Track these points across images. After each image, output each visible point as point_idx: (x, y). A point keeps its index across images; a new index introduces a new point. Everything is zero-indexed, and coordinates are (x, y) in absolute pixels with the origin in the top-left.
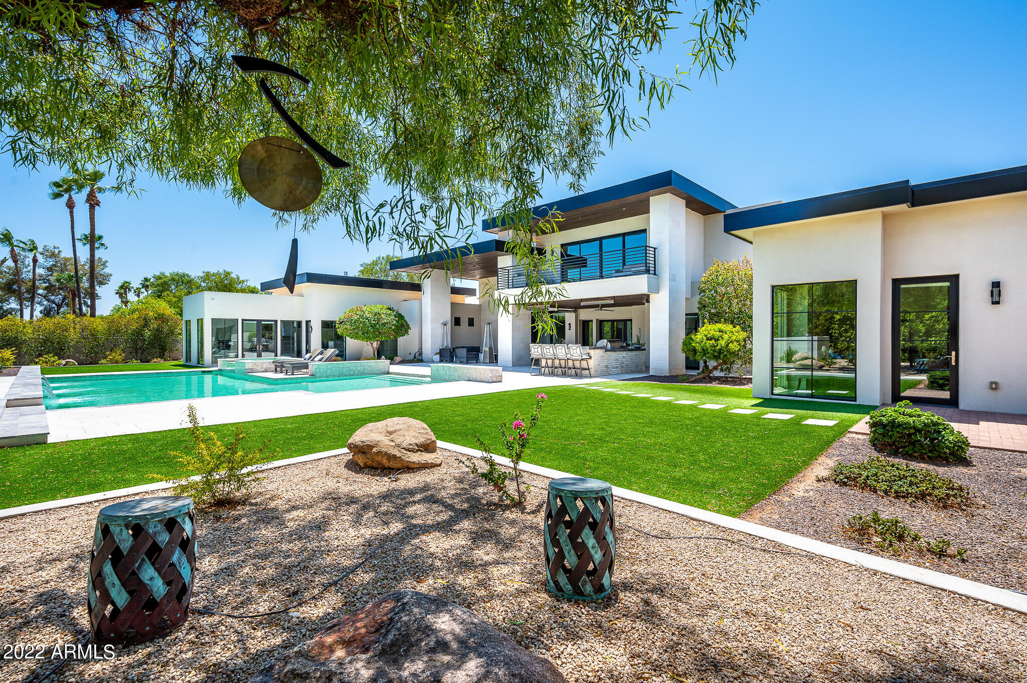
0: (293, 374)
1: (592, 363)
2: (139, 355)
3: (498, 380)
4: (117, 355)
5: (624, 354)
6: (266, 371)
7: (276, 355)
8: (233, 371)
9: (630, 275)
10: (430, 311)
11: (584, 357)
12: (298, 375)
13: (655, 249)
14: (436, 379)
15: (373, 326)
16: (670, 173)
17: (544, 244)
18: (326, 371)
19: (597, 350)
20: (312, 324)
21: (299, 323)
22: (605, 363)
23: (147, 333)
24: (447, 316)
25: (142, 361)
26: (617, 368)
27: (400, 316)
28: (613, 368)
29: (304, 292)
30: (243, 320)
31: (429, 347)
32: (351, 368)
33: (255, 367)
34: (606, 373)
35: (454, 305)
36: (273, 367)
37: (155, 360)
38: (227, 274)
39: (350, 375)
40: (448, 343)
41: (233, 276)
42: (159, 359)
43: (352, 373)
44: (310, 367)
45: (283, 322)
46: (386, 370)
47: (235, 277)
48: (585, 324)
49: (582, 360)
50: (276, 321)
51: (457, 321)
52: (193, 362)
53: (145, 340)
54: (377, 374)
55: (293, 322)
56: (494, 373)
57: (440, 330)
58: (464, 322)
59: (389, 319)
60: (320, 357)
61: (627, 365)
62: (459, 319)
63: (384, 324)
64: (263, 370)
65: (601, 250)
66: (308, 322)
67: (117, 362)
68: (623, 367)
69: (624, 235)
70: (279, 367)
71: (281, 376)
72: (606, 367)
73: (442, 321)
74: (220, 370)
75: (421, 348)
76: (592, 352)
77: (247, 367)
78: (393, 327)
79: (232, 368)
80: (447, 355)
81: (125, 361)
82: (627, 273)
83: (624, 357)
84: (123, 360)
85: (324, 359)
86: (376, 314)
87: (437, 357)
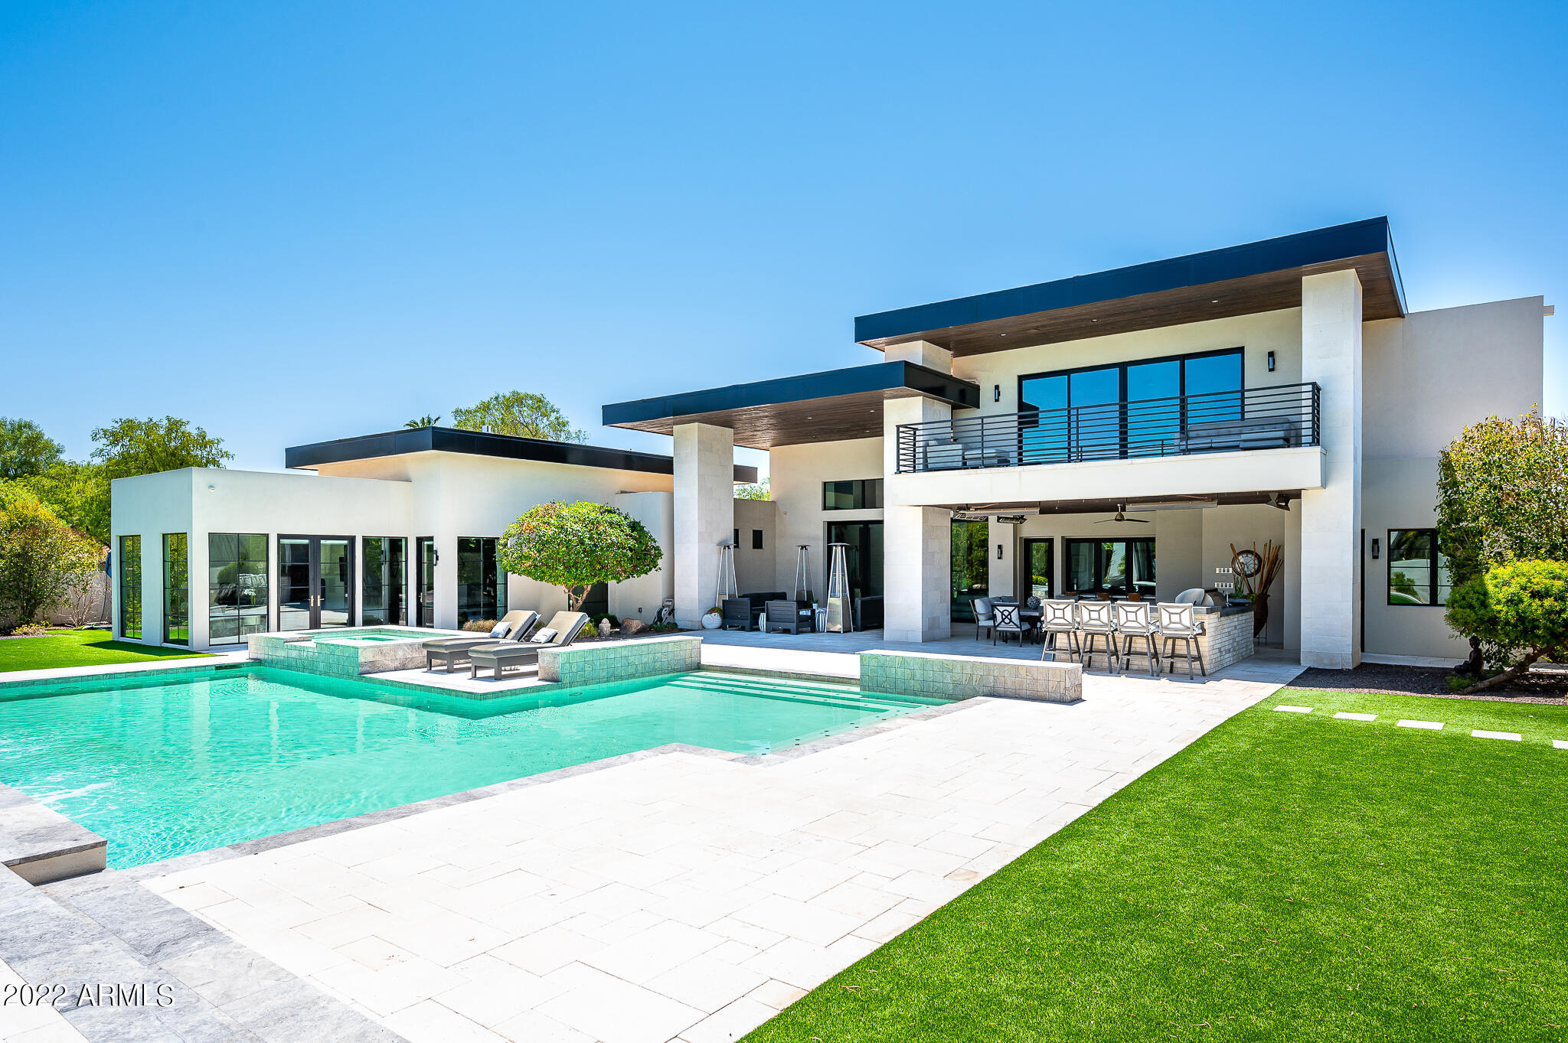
1: (1206, 645)
5: (1235, 620)
6: (403, 668)
11: (1196, 631)
13: (1319, 389)
17: (975, 374)
18: (583, 670)
20: (438, 545)
22: (1219, 642)
24: (726, 528)
26: (1230, 650)
27: (637, 528)
28: (1226, 652)
29: (413, 471)
30: (280, 537)
31: (694, 596)
32: (631, 659)
33: (378, 658)
34: (1219, 664)
36: (421, 656)
37: (26, 628)
38: (174, 426)
40: (730, 587)
41: (191, 429)
42: (33, 626)
44: (543, 659)
45: (366, 541)
46: (695, 660)
47: (194, 432)
50: (352, 540)
57: (714, 558)
58: (747, 539)
62: (738, 532)
64: (397, 664)
68: (1234, 650)
69: (1182, 358)
76: (1207, 620)
77: (361, 659)
85: (560, 639)
86: (589, 524)
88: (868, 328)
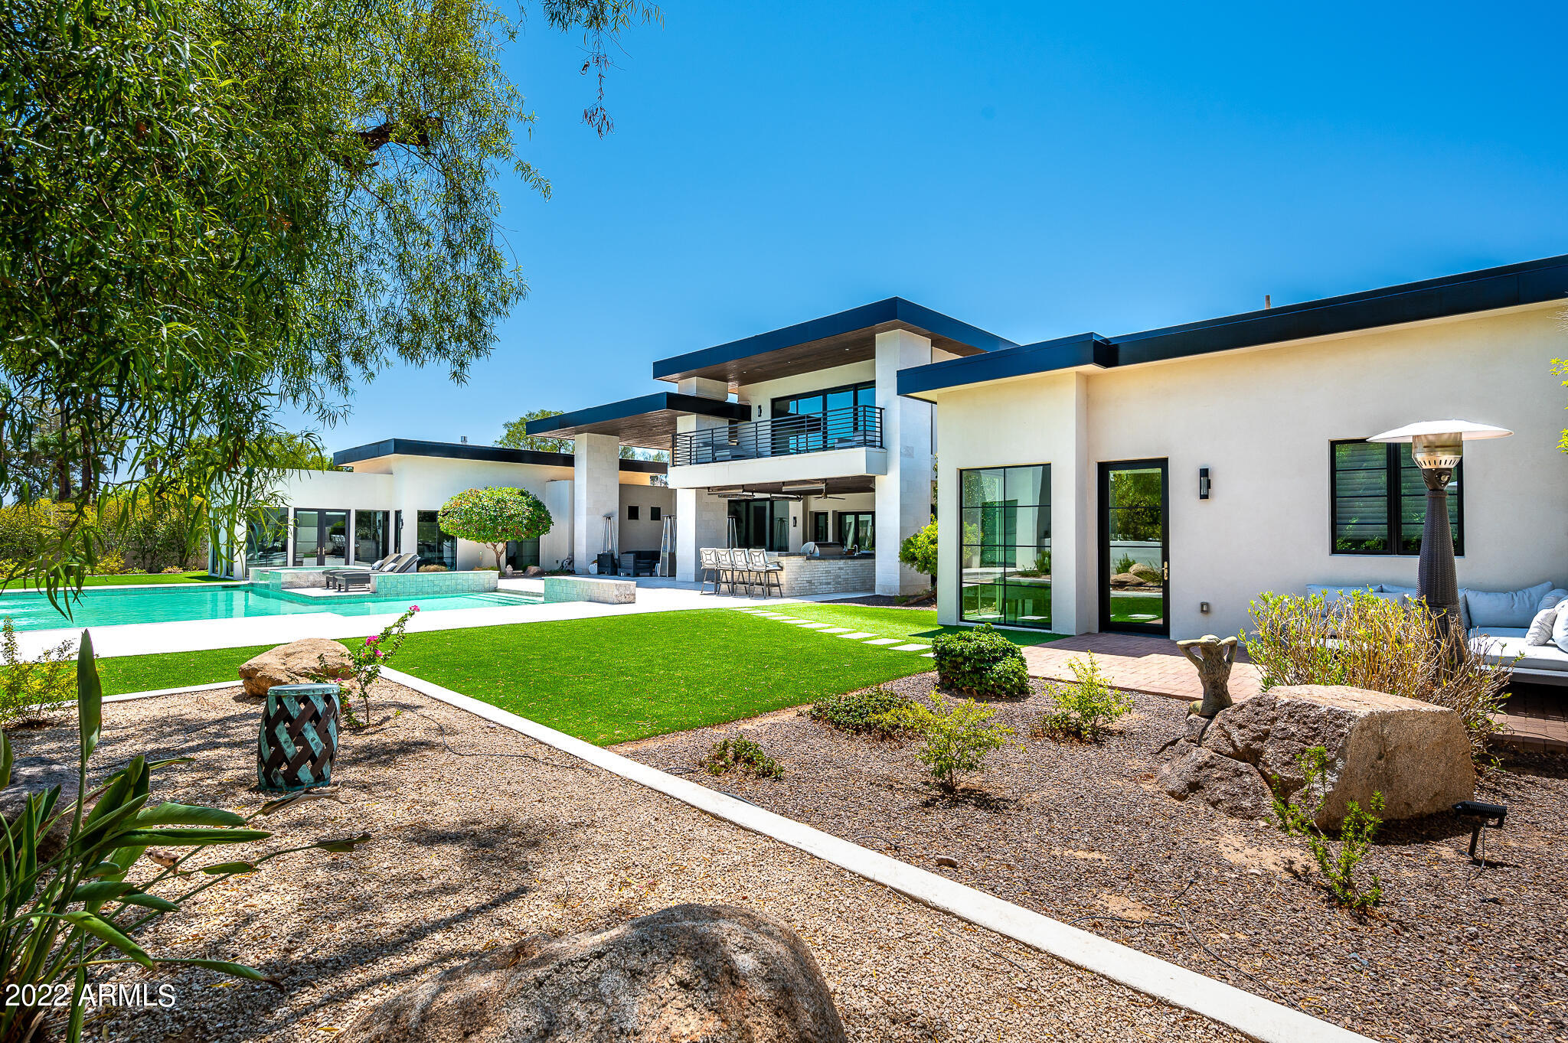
0: (347, 591)
1: (784, 577)
2: (148, 561)
3: (628, 600)
4: (112, 562)
5: (841, 563)
6: (314, 586)
7: (347, 563)
8: (267, 586)
9: (852, 447)
10: (584, 497)
11: (771, 567)
12: (354, 591)
13: (881, 409)
14: (550, 598)
15: (494, 519)
16: (895, 300)
17: (749, 397)
18: (398, 586)
19: (792, 558)
20: (403, 516)
21: (386, 514)
22: (807, 576)
23: (161, 528)
24: (613, 504)
25: (150, 571)
26: (829, 584)
27: (538, 505)
28: (821, 584)
29: (394, 467)
30: (296, 510)
31: (583, 552)
32: (436, 582)
33: (302, 580)
34: (806, 591)
35: (623, 487)
36: (324, 579)
37: (170, 569)
39: (434, 593)
40: (613, 546)
42: (176, 568)
43: (436, 589)
44: (372, 580)
45: (361, 513)
46: (493, 585)
48: (819, 518)
49: (768, 571)
50: (348, 512)
51: (633, 513)
52: (221, 574)
53: (158, 539)
54: (479, 592)
55: (375, 513)
56: (622, 590)
57: (601, 525)
58: (645, 514)
59: (519, 509)
60: (393, 565)
61: (845, 580)
62: (636, 509)
63: (511, 517)
64: (309, 584)
65: (856, 402)
66: (398, 513)
67: (112, 572)
68: (838, 583)
69: (855, 387)
70: (331, 581)
71: (331, 592)
72: (809, 582)
73: (605, 511)
74: (252, 585)
75: (572, 554)
76: (784, 561)
77: (283, 580)
78: (525, 522)
79: (267, 582)
80: (608, 565)
81: (123, 570)
82: (849, 444)
83: (840, 568)
84: (121, 569)
85: (397, 569)
86: (498, 502)
87: (594, 568)
88: (662, 369)
